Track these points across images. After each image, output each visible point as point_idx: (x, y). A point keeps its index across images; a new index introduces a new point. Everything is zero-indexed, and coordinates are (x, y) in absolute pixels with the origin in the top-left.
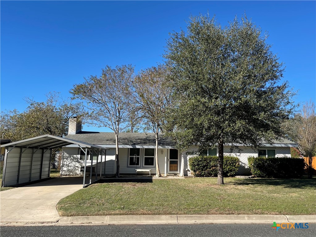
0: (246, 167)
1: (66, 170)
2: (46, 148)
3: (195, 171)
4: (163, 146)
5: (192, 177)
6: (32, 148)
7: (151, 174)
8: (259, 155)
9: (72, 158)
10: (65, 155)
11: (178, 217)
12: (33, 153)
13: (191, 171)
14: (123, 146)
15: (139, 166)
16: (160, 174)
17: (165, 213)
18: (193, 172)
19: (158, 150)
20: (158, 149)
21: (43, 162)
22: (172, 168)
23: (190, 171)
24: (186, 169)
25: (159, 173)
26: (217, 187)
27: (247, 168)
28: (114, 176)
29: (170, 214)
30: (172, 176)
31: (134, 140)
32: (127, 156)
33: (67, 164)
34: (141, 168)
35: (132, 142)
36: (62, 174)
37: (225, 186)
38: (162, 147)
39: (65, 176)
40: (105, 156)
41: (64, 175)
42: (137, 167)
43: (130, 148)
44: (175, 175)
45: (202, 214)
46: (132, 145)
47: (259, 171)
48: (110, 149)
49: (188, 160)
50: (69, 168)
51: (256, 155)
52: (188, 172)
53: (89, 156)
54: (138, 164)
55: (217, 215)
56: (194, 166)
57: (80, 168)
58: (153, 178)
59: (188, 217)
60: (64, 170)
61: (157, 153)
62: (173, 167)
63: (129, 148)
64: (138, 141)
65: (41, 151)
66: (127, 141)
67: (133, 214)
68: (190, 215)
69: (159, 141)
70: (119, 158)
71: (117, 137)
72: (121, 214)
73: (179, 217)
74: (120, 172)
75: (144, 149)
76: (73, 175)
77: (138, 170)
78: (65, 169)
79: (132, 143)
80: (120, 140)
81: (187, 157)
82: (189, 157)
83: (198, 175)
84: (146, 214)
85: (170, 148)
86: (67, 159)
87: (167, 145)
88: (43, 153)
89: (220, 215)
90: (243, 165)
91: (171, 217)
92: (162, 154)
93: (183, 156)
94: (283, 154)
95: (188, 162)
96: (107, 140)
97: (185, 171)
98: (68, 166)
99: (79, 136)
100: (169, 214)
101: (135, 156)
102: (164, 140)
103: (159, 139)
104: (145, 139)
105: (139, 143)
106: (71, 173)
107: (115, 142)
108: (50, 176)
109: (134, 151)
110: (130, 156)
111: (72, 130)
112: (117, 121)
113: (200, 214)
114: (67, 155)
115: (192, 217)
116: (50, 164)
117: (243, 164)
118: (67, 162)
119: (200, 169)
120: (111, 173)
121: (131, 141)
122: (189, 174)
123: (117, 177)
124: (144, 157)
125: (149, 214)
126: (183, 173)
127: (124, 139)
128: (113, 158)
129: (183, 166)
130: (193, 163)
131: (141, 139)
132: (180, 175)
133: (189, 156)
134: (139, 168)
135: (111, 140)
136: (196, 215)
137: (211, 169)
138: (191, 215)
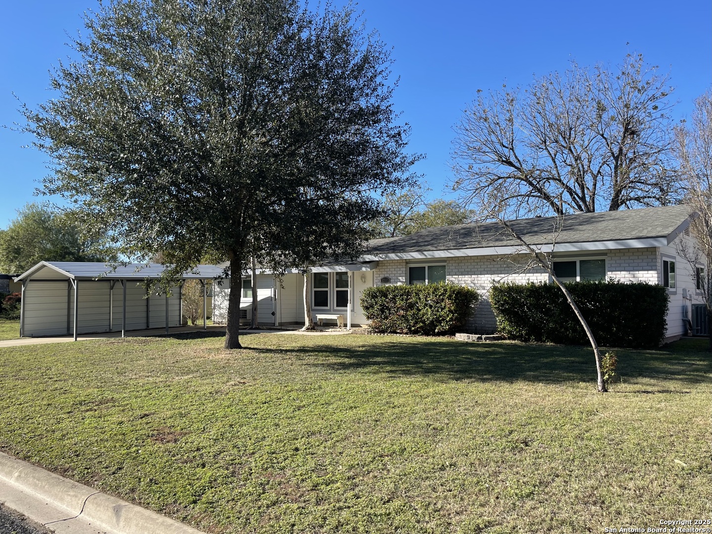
1: (218, 314)
9: (224, 294)
15: (329, 307)
33: (218, 305)
34: (332, 312)
36: (215, 321)
39: (217, 325)
75: (335, 274)
77: (320, 317)
98: (220, 308)
106: (224, 320)
118: (218, 301)
124: (336, 289)
134: (329, 312)
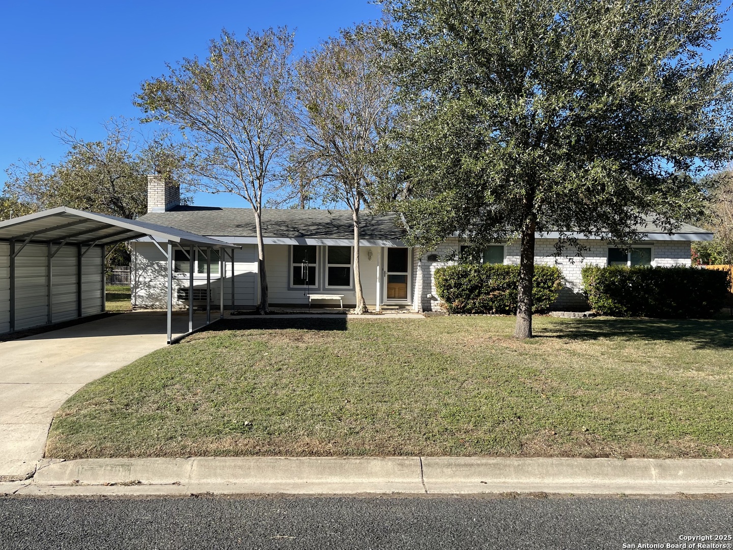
0: (576, 291)
1: (144, 295)
2: (87, 243)
3: (448, 300)
4: (372, 241)
5: (441, 314)
6: (47, 242)
7: (345, 306)
8: (609, 262)
9: (157, 268)
10: (138, 261)
11: (426, 465)
12: (50, 256)
13: (439, 299)
14: (275, 239)
15: (316, 286)
16: (365, 308)
17: (382, 451)
18: (443, 302)
19: (358, 251)
20: (359, 247)
21: (83, 276)
22: (393, 293)
23: (437, 300)
24: (428, 296)
25: (362, 304)
26: (515, 345)
27: (578, 293)
28: (257, 310)
29: (398, 452)
30: (393, 311)
31: (302, 227)
32: (286, 264)
33: (145, 283)
34: (322, 291)
35: (298, 231)
36: (136, 305)
37: (536, 342)
38: (369, 242)
39: (142, 310)
40: (231, 263)
41: (141, 307)
42: (309, 289)
43: (294, 246)
44: (402, 307)
45: (502, 455)
46: (296, 237)
47: (610, 301)
48: (243, 247)
49: (432, 273)
50: (152, 291)
51: (602, 262)
52: (432, 301)
53: (196, 263)
54: (312, 282)
55: (555, 460)
56: (448, 290)
57: (176, 290)
58: (349, 317)
59: (459, 465)
60: (139, 296)
61: (358, 257)
62: (397, 290)
63: (290, 246)
64: (312, 228)
65: (73, 250)
66: (283, 228)
67: (276, 454)
68: (463, 460)
69: (362, 229)
70: (267, 269)
71: (259, 217)
72: (237, 454)
73: (429, 465)
74: (269, 301)
75: (327, 248)
76: (161, 308)
77: (313, 297)
78: (142, 292)
79: (297, 233)
80: (269, 227)
81: (431, 267)
82: (434, 267)
83: (458, 308)
84: (318, 454)
85: (389, 244)
86: (144, 269)
87: (380, 238)
88: (79, 256)
89: (564, 460)
90: (568, 285)
91: (402, 465)
92: (370, 259)
93: (419, 264)
94: (671, 258)
95: (433, 279)
96: (238, 226)
97: (425, 299)
98: (149, 287)
99: (173, 215)
100: (394, 454)
101: (304, 263)
102: (373, 225)
103: (361, 225)
104: (327, 224)
105: (314, 232)
106: (157, 303)
107: (255, 232)
108: (107, 309)
109: (303, 253)
110: (293, 265)
111: (156, 201)
112: (258, 178)
113: (497, 454)
114: (145, 261)
115: (471, 465)
116: (102, 281)
117: (569, 282)
118: (145, 277)
119: (461, 296)
120: (250, 303)
121: (295, 229)
122: (435, 306)
123: (262, 312)
124: (328, 265)
125: (329, 454)
126: (420, 305)
127: (278, 224)
128: (254, 268)
129: (421, 287)
130: (446, 280)
131: (320, 224)
132: (413, 308)
133: (434, 264)
134: (316, 291)
135: (247, 225)
136: (484, 461)
137: (489, 295)
138: (468, 460)
